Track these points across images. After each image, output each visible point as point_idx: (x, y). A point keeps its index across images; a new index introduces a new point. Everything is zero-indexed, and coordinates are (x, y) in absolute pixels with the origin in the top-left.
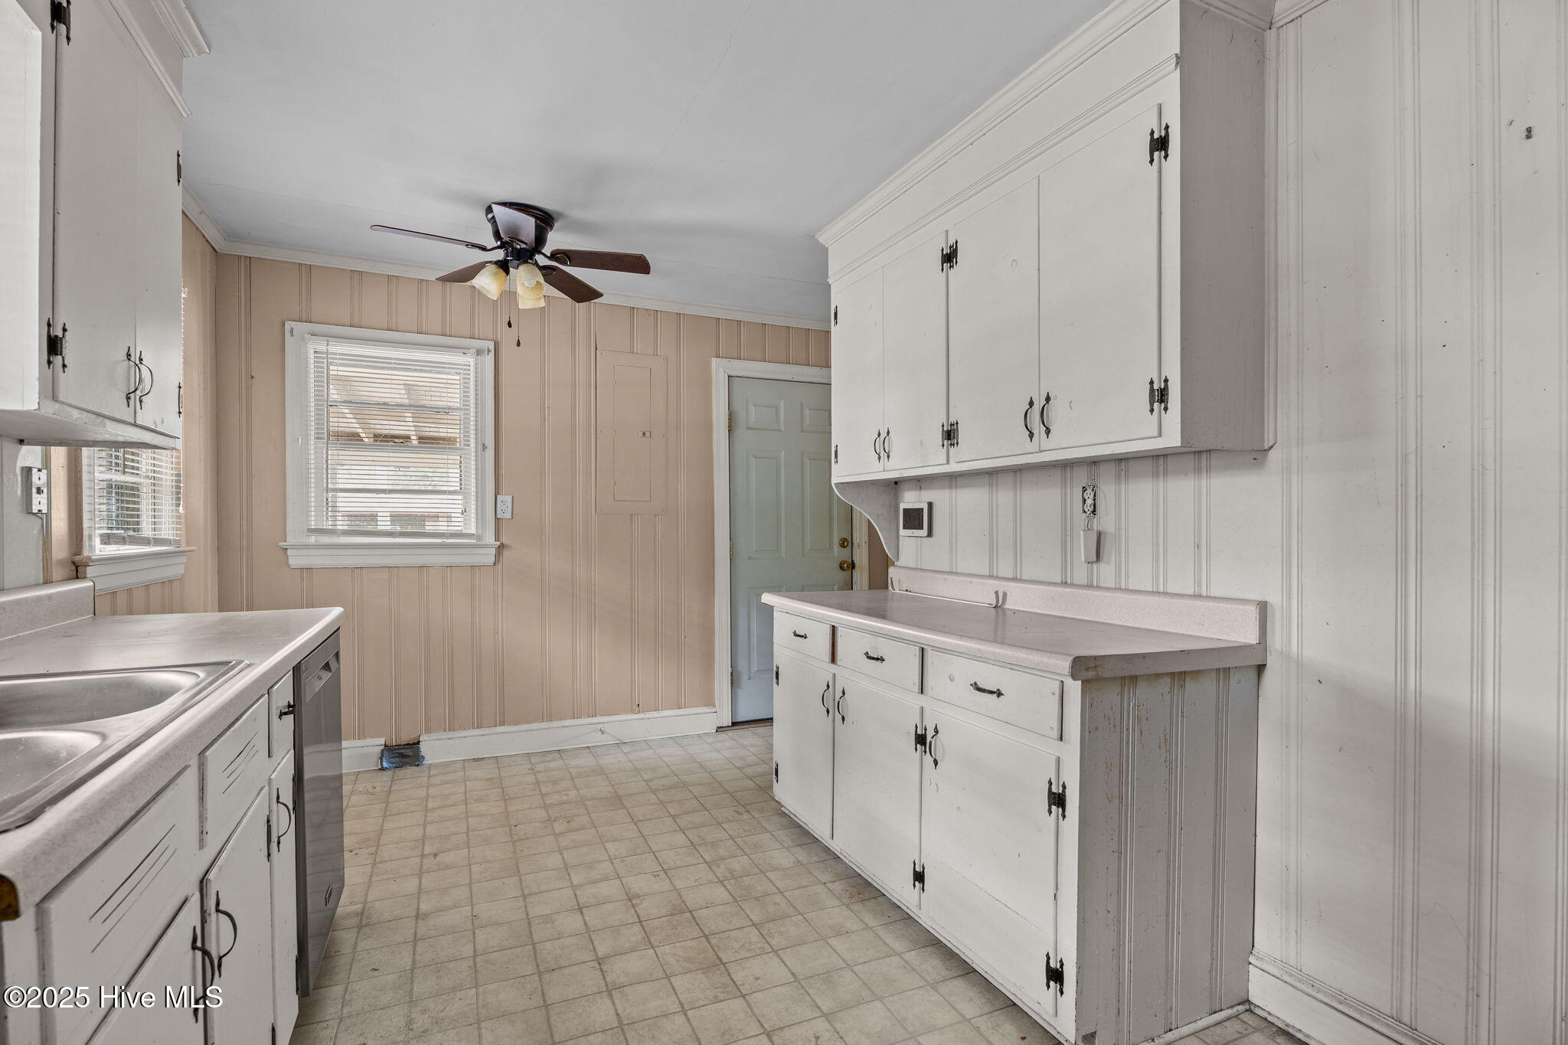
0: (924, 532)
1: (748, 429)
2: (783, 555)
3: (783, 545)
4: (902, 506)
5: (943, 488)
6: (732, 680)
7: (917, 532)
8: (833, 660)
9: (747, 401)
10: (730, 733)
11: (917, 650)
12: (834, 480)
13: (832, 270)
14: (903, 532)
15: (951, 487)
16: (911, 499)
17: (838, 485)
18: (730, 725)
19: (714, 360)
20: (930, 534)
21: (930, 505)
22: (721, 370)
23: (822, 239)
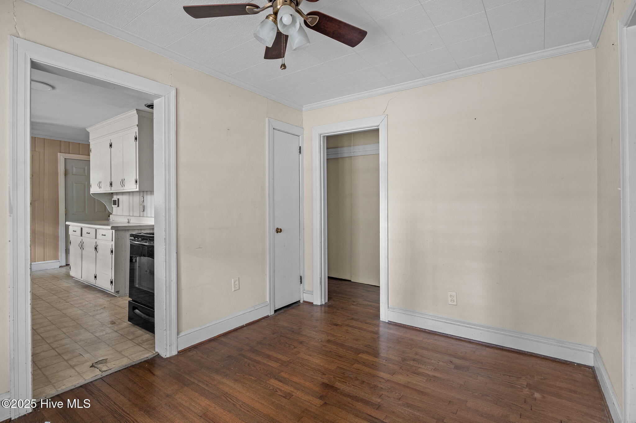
0: (117, 206)
1: (73, 175)
2: (87, 213)
3: (87, 210)
4: (113, 199)
5: (121, 195)
6: (66, 251)
7: (115, 206)
8: (81, 236)
9: (72, 166)
10: (65, 268)
11: (95, 230)
12: (91, 193)
13: (90, 139)
14: (113, 206)
15: (122, 195)
16: (115, 198)
17: (92, 194)
18: (65, 265)
19: (59, 154)
20: (118, 206)
21: (118, 199)
22: (62, 157)
23: (88, 130)
